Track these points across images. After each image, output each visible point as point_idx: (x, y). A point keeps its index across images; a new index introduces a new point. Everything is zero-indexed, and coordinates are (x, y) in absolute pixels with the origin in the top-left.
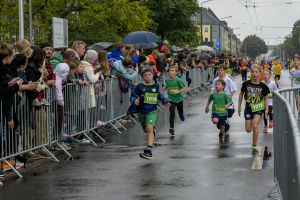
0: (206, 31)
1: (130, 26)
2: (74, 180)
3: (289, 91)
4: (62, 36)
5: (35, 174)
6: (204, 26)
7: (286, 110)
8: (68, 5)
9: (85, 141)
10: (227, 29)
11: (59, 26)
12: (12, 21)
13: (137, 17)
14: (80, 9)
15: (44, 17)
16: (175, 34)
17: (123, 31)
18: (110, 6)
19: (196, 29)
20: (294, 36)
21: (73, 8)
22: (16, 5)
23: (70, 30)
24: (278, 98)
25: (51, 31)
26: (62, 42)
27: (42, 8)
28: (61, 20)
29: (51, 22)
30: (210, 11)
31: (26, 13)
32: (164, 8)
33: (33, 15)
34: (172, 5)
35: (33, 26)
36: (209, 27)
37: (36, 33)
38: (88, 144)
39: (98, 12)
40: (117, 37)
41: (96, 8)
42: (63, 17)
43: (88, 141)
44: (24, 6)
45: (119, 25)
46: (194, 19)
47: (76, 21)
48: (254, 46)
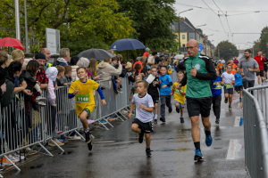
0: (184, 38)
1: (115, 35)
2: (66, 173)
3: (257, 89)
4: (55, 45)
5: (32, 168)
6: (181, 34)
7: (254, 106)
8: (60, 16)
9: (76, 137)
10: (202, 36)
11: (52, 36)
12: (10, 32)
13: (122, 27)
14: (70, 20)
15: (38, 28)
16: (155, 41)
17: (109, 40)
18: (98, 18)
19: (174, 36)
20: (262, 41)
21: (63, 20)
22: (13, 17)
23: (62, 39)
24: (247, 95)
25: (45, 40)
26: (55, 50)
27: (37, 20)
28: (54, 31)
29: (44, 32)
30: (186, 20)
31: (22, 25)
32: (145, 18)
33: (29, 26)
34: (152, 16)
35: (29, 36)
36: (186, 34)
37: (32, 43)
38: (78, 141)
39: (87, 23)
40: (104, 44)
41: (85, 19)
42: (55, 27)
43: (79, 138)
44: (20, 19)
45: (105, 34)
46: (173, 27)
47: (67, 31)
48: (227, 50)
